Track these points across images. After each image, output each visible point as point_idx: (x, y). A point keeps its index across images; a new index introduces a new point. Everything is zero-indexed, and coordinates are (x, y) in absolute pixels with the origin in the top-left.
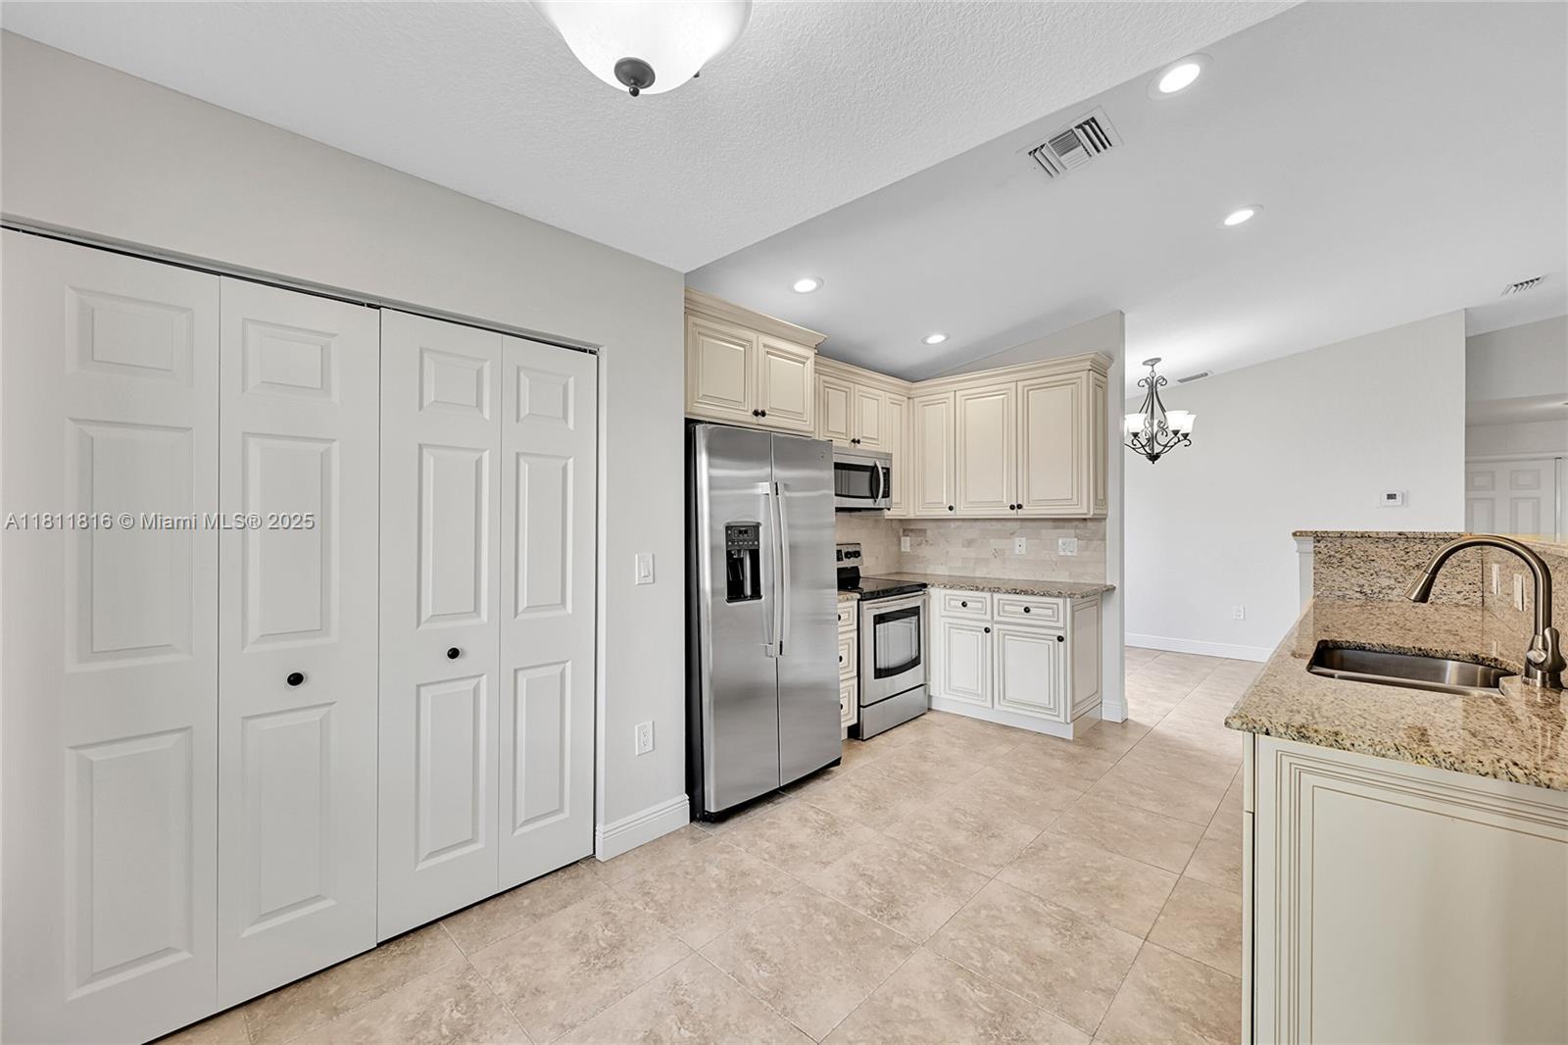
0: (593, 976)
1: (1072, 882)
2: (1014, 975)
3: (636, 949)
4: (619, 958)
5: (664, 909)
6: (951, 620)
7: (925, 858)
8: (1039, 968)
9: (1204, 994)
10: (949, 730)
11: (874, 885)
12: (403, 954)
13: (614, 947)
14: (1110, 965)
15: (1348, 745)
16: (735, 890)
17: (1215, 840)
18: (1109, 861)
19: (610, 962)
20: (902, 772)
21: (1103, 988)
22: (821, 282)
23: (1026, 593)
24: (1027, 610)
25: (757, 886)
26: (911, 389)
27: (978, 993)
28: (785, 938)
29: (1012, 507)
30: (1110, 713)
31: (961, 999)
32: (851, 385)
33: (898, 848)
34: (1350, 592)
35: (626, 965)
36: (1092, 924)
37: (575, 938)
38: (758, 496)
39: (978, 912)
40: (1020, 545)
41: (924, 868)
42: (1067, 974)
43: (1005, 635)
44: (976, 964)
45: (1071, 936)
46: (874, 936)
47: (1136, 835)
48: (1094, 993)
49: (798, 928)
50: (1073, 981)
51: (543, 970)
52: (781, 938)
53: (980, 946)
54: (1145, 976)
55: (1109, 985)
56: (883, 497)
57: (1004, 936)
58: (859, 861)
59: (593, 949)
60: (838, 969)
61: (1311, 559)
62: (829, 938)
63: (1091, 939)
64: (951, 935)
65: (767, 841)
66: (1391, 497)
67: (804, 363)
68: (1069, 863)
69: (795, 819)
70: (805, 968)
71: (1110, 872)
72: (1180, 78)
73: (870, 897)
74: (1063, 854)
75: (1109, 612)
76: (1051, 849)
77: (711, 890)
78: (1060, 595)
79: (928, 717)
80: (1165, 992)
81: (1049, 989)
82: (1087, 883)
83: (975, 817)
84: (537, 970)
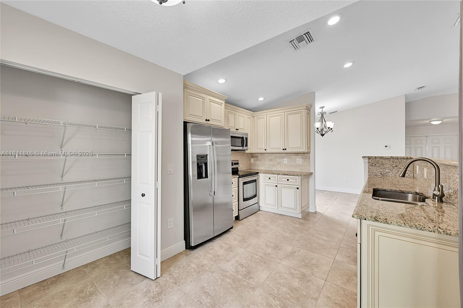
0: (151, 305)
1: (303, 263)
2: (287, 295)
3: (166, 294)
4: (161, 298)
5: (176, 279)
6: (266, 183)
7: (259, 258)
8: (295, 292)
9: (344, 297)
10: (265, 216)
11: (243, 267)
12: (85, 301)
13: (159, 294)
14: (316, 290)
15: (390, 223)
16: (199, 271)
17: (343, 248)
18: (314, 256)
19: (157, 299)
20: (252, 230)
21: (314, 298)
22: (226, 80)
23: (287, 175)
24: (288, 180)
25: (207, 270)
26: (253, 114)
27: (276, 302)
28: (216, 287)
29: (283, 149)
30: (311, 210)
31: (271, 304)
32: (236, 112)
33: (251, 255)
34: (378, 174)
35: (163, 300)
36: (310, 276)
37: (146, 291)
38: (207, 146)
39: (276, 275)
40: (285, 161)
41: (259, 261)
42: (303, 293)
43: (281, 187)
44: (276, 292)
45: (304, 281)
46: (244, 285)
47: (321, 247)
48: (311, 299)
49: (220, 283)
50: (305, 296)
51: (134, 304)
52: (214, 287)
53: (276, 286)
54: (326, 293)
55: (316, 296)
56: (246, 146)
57: (284, 282)
58: (239, 260)
59: (152, 295)
60: (233, 297)
61: (367, 165)
62: (230, 286)
63: (310, 281)
64: (268, 283)
65: (210, 254)
66: (386, 146)
67: (221, 105)
68: (301, 257)
69: (219, 246)
70: (222, 297)
71: (314, 259)
72: (334, 20)
73: (242, 272)
74: (300, 254)
75: (311, 180)
76: (296, 253)
77: (192, 272)
78: (297, 175)
79: (259, 212)
80: (332, 298)
81: (298, 299)
82: (307, 263)
83: (274, 243)
84: (132, 304)
